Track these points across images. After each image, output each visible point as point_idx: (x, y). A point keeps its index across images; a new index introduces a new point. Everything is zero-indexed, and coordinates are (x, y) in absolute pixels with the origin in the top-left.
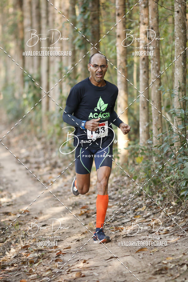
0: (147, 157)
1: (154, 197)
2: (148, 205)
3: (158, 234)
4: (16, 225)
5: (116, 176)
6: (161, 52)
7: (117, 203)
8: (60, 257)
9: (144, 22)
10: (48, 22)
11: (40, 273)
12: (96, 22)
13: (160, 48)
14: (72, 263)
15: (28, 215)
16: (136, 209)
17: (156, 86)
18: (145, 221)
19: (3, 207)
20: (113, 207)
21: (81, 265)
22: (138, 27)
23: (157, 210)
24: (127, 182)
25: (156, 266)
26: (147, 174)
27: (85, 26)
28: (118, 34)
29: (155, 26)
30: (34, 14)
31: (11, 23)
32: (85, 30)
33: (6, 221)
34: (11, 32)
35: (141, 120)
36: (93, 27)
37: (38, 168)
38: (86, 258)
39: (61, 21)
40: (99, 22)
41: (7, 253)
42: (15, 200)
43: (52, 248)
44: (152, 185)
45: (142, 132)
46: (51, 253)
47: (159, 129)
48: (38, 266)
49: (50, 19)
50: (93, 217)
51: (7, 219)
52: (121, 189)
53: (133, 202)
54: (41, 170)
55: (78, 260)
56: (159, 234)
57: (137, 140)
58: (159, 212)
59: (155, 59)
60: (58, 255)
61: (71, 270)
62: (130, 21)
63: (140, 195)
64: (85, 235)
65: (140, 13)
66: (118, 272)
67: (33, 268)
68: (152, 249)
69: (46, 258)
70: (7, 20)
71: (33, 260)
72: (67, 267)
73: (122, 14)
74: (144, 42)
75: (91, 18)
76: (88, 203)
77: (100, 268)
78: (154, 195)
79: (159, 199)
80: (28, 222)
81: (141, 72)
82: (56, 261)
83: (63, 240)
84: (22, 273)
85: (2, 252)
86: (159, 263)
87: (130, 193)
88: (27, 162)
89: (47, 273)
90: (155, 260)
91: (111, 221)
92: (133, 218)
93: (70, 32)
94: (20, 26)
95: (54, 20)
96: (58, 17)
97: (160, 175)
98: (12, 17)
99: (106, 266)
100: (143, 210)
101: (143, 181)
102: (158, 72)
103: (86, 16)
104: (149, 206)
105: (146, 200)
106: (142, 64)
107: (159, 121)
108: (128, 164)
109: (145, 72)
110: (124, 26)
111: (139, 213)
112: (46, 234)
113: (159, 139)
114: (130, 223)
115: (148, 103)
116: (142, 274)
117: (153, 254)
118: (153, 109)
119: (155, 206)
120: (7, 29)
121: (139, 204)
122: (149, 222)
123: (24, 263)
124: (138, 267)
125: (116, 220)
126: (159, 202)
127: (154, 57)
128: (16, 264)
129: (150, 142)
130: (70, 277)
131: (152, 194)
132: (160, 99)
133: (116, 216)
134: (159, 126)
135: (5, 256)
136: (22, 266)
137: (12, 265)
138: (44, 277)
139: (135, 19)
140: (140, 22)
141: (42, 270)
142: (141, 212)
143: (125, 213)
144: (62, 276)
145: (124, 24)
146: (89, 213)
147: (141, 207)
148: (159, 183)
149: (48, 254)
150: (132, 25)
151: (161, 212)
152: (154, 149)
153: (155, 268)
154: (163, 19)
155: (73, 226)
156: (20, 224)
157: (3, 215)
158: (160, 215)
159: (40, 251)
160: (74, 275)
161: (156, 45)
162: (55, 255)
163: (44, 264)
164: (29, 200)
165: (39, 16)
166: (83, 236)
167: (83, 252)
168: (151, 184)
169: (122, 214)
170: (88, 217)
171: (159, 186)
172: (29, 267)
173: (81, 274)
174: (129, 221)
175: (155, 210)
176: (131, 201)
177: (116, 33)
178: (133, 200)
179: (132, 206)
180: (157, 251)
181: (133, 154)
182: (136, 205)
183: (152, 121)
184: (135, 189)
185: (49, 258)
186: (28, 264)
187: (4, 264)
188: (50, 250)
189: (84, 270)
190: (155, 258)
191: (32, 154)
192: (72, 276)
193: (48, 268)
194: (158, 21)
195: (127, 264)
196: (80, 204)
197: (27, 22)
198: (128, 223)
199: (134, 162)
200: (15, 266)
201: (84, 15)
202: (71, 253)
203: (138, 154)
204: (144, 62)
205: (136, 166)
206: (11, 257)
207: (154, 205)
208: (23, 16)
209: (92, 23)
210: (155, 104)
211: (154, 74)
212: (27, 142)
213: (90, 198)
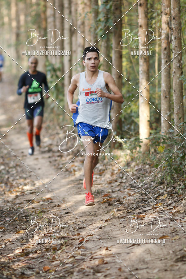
0: (168, 146)
1: (176, 185)
2: (169, 193)
3: (179, 221)
4: (39, 212)
5: (137, 165)
6: (182, 41)
7: (139, 191)
8: (83, 244)
9: (166, 12)
10: (70, 12)
11: (63, 260)
12: (117, 12)
13: (182, 38)
14: (94, 250)
15: (51, 203)
16: (158, 197)
17: (178, 75)
18: (167, 209)
19: (26, 194)
20: (135, 195)
21: (104, 252)
22: (160, 17)
23: (178, 198)
24: (148, 170)
25: (178, 253)
26: (169, 162)
27: (107, 16)
28: (139, 24)
29: (177, 16)
30: (57, 4)
31: (33, 13)
32: (107, 19)
33: (29, 208)
34: (34, 23)
35: (162, 109)
36: (115, 17)
37: (61, 156)
38: (108, 245)
39: (84, 11)
40: (121, 12)
41: (30, 240)
42: (38, 188)
43: (75, 235)
44: (174, 174)
45: (164, 121)
46: (74, 241)
47: (180, 119)
48: (61, 253)
49: (73, 9)
50: (115, 205)
51: (30, 207)
52: (142, 177)
53: (155, 190)
54: (63, 159)
55: (101, 248)
56: (181, 222)
57: (158, 129)
58: (181, 200)
59: (177, 49)
60: (81, 242)
61: (94, 257)
62: (152, 11)
63: (161, 183)
64: (107, 223)
65: (162, 3)
66: (140, 259)
67: (56, 255)
68: (173, 237)
69: (69, 245)
70: (31, 10)
71: (56, 247)
72: (90, 255)
73: (144, 4)
74: (165, 32)
75: (113, 8)
76: (110, 190)
77: (122, 255)
78: (175, 183)
79: (181, 187)
80: (50, 209)
81: (163, 61)
82: (79, 248)
83: (85, 228)
84: (45, 260)
85: (26, 239)
86: (181, 250)
87: (152, 182)
88: (50, 151)
89: (70, 260)
90: (177, 247)
91: (133, 209)
92: (155, 206)
93: (92, 22)
94: (43, 16)
95: (76, 10)
96: (80, 8)
97: (181, 164)
98: (35, 7)
99: (128, 253)
100: (165, 198)
101: (165, 170)
102: (179, 61)
103: (108, 7)
104: (171, 194)
105: (168, 188)
106: (164, 54)
107: (181, 109)
108: (150, 153)
109: (167, 61)
110: (146, 16)
111: (161, 201)
112: (69, 222)
113: (180, 128)
114: (152, 211)
115: (169, 92)
116: (163, 261)
117: (175, 241)
118: (174, 98)
119: (177, 195)
120: (29, 19)
121: (161, 192)
122: (171, 210)
123: (47, 250)
124: (160, 254)
125: (138, 208)
126: (180, 190)
127: (176, 46)
128: (40, 251)
129: (171, 131)
130: (93, 264)
131: (173, 183)
132: (182, 88)
133: (138, 204)
134: (180, 115)
135: (29, 243)
136: (46, 253)
137: (36, 252)
138: (67, 264)
139: (157, 9)
140: (162, 12)
141: (65, 257)
142: (163, 200)
143: (147, 201)
144: (85, 263)
145: (146, 14)
146: (111, 201)
147: (162, 195)
148: (181, 172)
149: (71, 242)
150: (154, 15)
151: (182, 200)
152: (175, 138)
153: (177, 255)
154: (184, 9)
155: (95, 214)
156: (43, 211)
157: (26, 203)
158: (181, 203)
159: (63, 239)
160: (97, 262)
161: (178, 35)
162: (78, 242)
163: (67, 251)
164: (52, 188)
165: (62, 6)
166: (106, 224)
167: (105, 239)
168: (173, 172)
169: (144, 201)
170: (110, 205)
171: (180, 175)
172: (52, 254)
173: (104, 261)
174: (150, 209)
175: (176, 198)
176: (153, 189)
177: (138, 23)
178: (155, 188)
179: (153, 195)
180: (178, 238)
181: (155, 143)
182: (157, 193)
183: (174, 110)
184: (157, 177)
185: (72, 245)
186: (51, 251)
187: (28, 251)
188: (73, 237)
189: (107, 257)
190: (176, 246)
191: (55, 143)
192: (94, 263)
193: (70, 255)
194: (180, 11)
195: (149, 252)
196: (102, 191)
197: (49, 12)
198: (149, 211)
199: (155, 150)
200: (39, 253)
201: (106, 5)
202: (94, 240)
203: (160, 143)
204: (166, 52)
205: (157, 155)
206: (34, 244)
207: (175, 193)
208: (45, 6)
209: (114, 13)
210: (176, 93)
211: (176, 63)
212: (50, 131)
213: (112, 186)
